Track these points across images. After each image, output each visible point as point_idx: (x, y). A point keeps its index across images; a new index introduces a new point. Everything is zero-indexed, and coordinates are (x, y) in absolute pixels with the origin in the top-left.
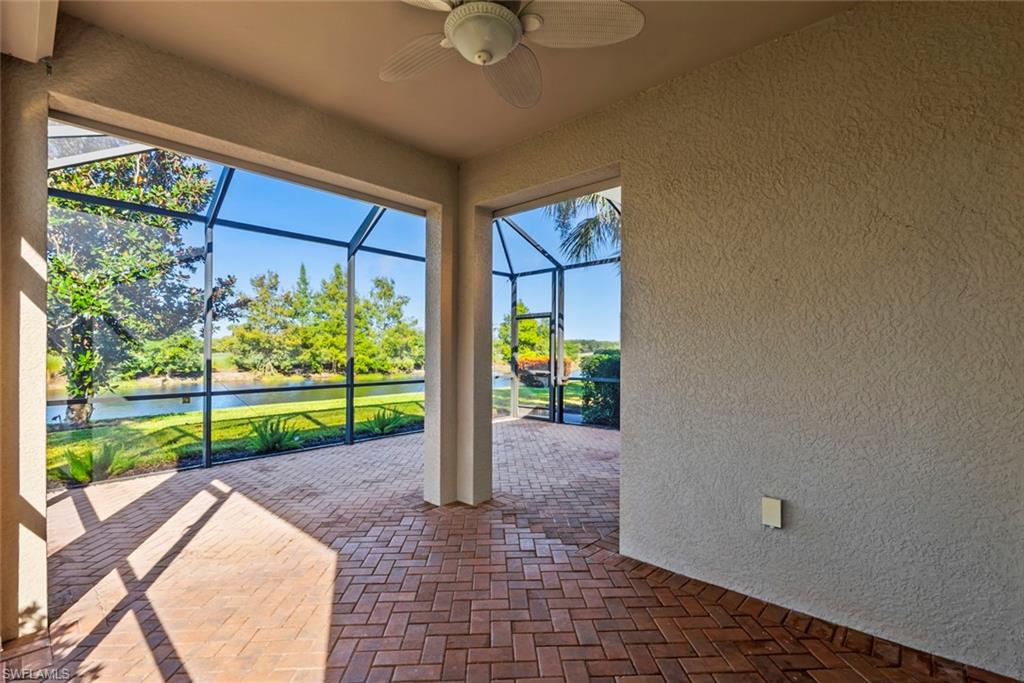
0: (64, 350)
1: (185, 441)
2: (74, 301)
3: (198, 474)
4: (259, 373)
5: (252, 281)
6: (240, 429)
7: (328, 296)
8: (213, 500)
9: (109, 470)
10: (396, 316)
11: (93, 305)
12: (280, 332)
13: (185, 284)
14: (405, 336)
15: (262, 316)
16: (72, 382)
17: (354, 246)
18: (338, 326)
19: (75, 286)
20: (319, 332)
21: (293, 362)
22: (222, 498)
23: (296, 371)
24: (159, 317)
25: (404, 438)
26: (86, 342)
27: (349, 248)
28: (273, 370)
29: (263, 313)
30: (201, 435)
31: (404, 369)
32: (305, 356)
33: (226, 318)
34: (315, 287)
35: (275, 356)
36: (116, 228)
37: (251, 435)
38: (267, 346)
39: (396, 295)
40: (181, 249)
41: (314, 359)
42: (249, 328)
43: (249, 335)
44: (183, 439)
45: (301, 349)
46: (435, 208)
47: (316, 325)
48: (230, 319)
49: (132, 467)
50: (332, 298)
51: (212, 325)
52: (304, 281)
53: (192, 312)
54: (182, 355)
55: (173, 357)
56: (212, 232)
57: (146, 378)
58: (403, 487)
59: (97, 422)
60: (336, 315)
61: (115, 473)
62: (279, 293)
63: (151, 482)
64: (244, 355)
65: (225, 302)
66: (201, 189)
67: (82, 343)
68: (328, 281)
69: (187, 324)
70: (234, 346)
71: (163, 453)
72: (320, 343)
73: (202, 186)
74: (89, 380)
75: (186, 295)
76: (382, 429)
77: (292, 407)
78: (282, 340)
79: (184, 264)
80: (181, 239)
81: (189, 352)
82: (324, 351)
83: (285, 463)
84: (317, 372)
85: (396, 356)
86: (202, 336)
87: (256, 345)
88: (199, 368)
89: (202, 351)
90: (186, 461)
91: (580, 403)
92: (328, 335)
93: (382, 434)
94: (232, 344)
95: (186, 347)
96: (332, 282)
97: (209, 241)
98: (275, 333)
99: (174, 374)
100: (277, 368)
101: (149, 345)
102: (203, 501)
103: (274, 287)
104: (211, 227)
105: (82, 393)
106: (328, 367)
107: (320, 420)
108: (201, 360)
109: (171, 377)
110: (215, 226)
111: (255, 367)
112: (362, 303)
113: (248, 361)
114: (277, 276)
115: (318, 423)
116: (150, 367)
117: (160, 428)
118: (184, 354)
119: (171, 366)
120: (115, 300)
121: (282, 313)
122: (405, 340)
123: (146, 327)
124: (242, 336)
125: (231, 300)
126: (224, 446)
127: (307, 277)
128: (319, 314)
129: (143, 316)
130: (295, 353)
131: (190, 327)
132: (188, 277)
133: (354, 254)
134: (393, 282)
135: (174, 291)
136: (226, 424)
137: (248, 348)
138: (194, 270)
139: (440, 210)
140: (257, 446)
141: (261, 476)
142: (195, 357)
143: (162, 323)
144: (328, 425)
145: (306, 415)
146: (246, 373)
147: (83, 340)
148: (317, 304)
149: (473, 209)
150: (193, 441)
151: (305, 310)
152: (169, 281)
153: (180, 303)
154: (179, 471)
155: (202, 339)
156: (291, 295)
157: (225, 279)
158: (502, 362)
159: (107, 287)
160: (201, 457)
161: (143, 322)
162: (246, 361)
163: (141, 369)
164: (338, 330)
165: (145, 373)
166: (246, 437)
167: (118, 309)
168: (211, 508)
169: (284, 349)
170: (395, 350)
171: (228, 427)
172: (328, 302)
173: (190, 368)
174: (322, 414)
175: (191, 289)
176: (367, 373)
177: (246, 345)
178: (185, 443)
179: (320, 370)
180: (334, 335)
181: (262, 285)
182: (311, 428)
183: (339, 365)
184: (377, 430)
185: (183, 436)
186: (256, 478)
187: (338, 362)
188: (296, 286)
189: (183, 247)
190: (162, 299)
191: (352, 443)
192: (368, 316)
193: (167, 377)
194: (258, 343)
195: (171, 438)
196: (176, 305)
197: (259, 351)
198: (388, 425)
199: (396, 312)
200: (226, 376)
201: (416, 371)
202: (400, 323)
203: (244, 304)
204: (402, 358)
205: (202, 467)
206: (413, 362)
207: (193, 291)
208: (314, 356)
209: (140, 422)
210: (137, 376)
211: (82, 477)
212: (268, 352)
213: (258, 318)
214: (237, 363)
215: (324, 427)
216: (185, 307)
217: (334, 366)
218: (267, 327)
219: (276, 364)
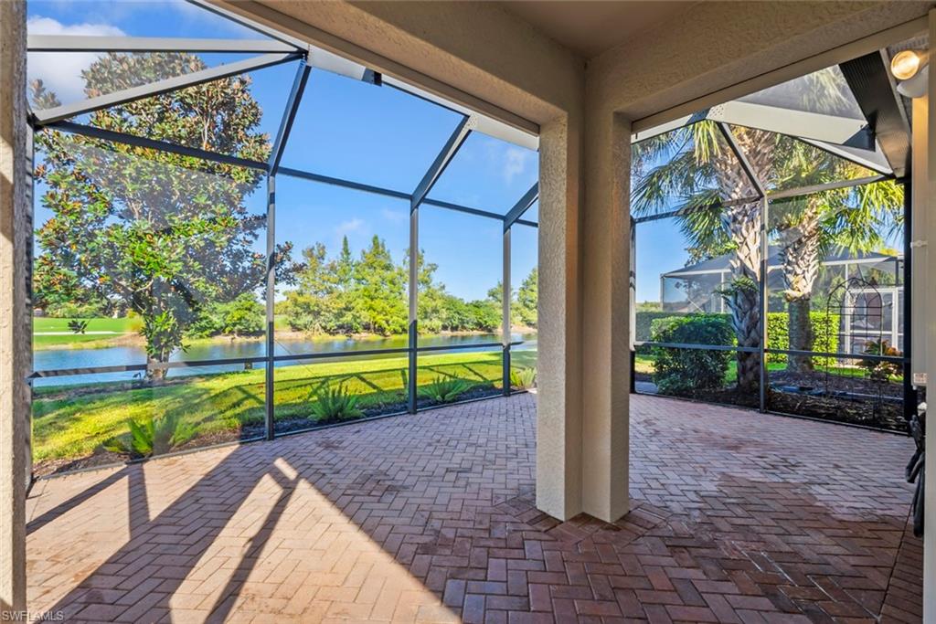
0: (144, 312)
1: (249, 404)
2: (149, 263)
3: (261, 448)
4: (309, 333)
5: (303, 252)
6: (300, 392)
7: (367, 265)
8: (277, 491)
9: (171, 441)
10: (426, 282)
11: (165, 267)
12: (327, 297)
13: (248, 249)
14: (435, 300)
15: (312, 283)
16: (150, 342)
17: (418, 199)
18: (376, 290)
19: (149, 249)
20: (359, 297)
21: (338, 323)
22: (288, 487)
23: (340, 331)
24: (225, 280)
25: (468, 407)
26: (162, 304)
27: (412, 201)
28: (321, 331)
29: (313, 280)
30: (263, 397)
31: (433, 330)
32: (348, 318)
33: (285, 282)
34: (356, 256)
35: (322, 318)
36: (187, 194)
37: (311, 399)
38: (316, 309)
39: (426, 263)
40: (245, 218)
41: (355, 321)
42: (301, 294)
43: (301, 300)
44: (245, 402)
45: (344, 312)
46: (556, 119)
47: (357, 290)
48: (288, 283)
49: (196, 436)
50: (371, 266)
51: (273, 289)
52: (346, 251)
53: (255, 276)
54: (247, 317)
55: (240, 319)
56: (274, 182)
57: (219, 336)
58: (499, 482)
59: (173, 379)
60: (374, 281)
61: (176, 444)
62: (326, 262)
63: (211, 458)
64: (297, 317)
65: (283, 267)
66: (263, 154)
67: (159, 305)
68: (367, 251)
69: (251, 287)
70: (289, 309)
71: (228, 421)
72: (360, 306)
73: (264, 151)
74: (165, 340)
75: (249, 259)
76: (443, 398)
77: (345, 368)
78: (329, 303)
79: (248, 232)
80: (245, 208)
81: (252, 313)
82: (364, 313)
83: (352, 438)
84: (357, 332)
85: (426, 318)
86: (264, 298)
87: (307, 308)
88: (260, 328)
89: (263, 313)
90: (250, 430)
91: (652, 370)
92: (366, 299)
93: (444, 402)
94: (287, 307)
95: (250, 310)
96: (371, 252)
97: (272, 191)
98: (322, 297)
99: (240, 333)
100: (324, 328)
101: (221, 307)
102: (267, 491)
103: (322, 258)
104: (273, 175)
105: (159, 352)
106: (367, 328)
107: (375, 382)
108: (264, 320)
109: (238, 335)
110: (278, 175)
111: (306, 328)
112: (396, 271)
113: (300, 322)
114: (324, 247)
115: (374, 387)
116: (222, 327)
117: (226, 388)
118: (249, 316)
119: (238, 327)
120: (186, 264)
121: (329, 280)
122: (434, 304)
123: (213, 290)
124: (296, 300)
125: (287, 265)
126: (286, 412)
127: (349, 246)
128: (359, 281)
129: (212, 279)
130: (339, 315)
131: (253, 290)
132: (251, 242)
133: (417, 207)
134: (423, 252)
135: (238, 257)
136: (286, 385)
137: (300, 311)
138: (256, 236)
139: (564, 120)
140: (319, 413)
141: (327, 455)
142: (257, 318)
143: (228, 286)
144: (386, 389)
145: (359, 376)
146: (298, 333)
147: (159, 302)
148: (358, 271)
149: (611, 118)
150: (257, 405)
151: (347, 278)
152: (235, 247)
153: (244, 268)
154: (241, 443)
155: (264, 303)
156: (336, 264)
157: (283, 245)
158: (521, 324)
159: (179, 250)
160: (264, 423)
161: (211, 285)
162: (298, 322)
163: (215, 328)
164: (376, 295)
165: (218, 332)
166: (306, 402)
167: (189, 272)
168: (277, 505)
169: (330, 311)
170: (426, 313)
171: (288, 389)
172: (367, 270)
173: (253, 328)
174: (375, 375)
175: (254, 254)
176: (401, 333)
177: (298, 308)
178: (248, 407)
179: (360, 330)
180: (372, 299)
181: (311, 256)
182: (367, 392)
183: (376, 326)
184: (438, 397)
185: (246, 398)
186: (322, 459)
187: (375, 323)
188: (340, 256)
189: (246, 215)
190: (228, 264)
191: (415, 413)
192: (401, 282)
193: (235, 335)
194: (308, 307)
195: (235, 400)
196: (241, 270)
197: (309, 313)
198: (449, 392)
199: (426, 278)
200: (284, 334)
201: (443, 332)
202: (429, 287)
203: (298, 269)
204: (431, 320)
205: (265, 439)
206: (441, 324)
207: (256, 256)
208: (355, 318)
209: (208, 380)
210: (212, 335)
211: (143, 448)
212: (317, 314)
213: (308, 284)
214: (291, 324)
215: (381, 392)
216: (248, 272)
217: (372, 326)
218: (316, 293)
219: (323, 324)
